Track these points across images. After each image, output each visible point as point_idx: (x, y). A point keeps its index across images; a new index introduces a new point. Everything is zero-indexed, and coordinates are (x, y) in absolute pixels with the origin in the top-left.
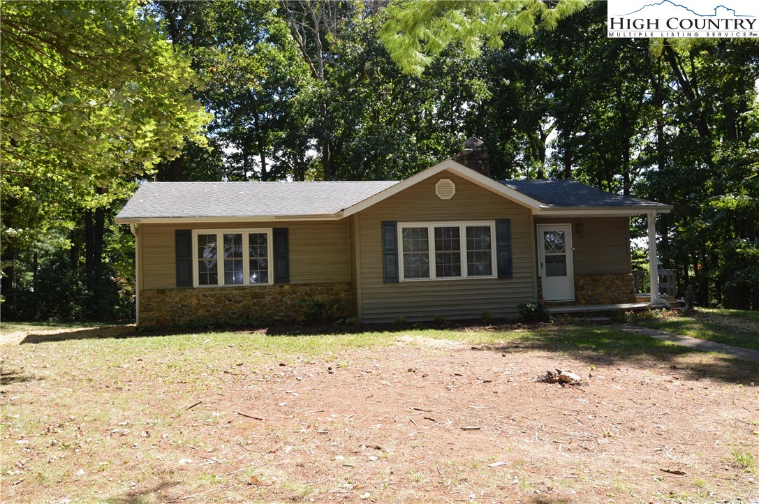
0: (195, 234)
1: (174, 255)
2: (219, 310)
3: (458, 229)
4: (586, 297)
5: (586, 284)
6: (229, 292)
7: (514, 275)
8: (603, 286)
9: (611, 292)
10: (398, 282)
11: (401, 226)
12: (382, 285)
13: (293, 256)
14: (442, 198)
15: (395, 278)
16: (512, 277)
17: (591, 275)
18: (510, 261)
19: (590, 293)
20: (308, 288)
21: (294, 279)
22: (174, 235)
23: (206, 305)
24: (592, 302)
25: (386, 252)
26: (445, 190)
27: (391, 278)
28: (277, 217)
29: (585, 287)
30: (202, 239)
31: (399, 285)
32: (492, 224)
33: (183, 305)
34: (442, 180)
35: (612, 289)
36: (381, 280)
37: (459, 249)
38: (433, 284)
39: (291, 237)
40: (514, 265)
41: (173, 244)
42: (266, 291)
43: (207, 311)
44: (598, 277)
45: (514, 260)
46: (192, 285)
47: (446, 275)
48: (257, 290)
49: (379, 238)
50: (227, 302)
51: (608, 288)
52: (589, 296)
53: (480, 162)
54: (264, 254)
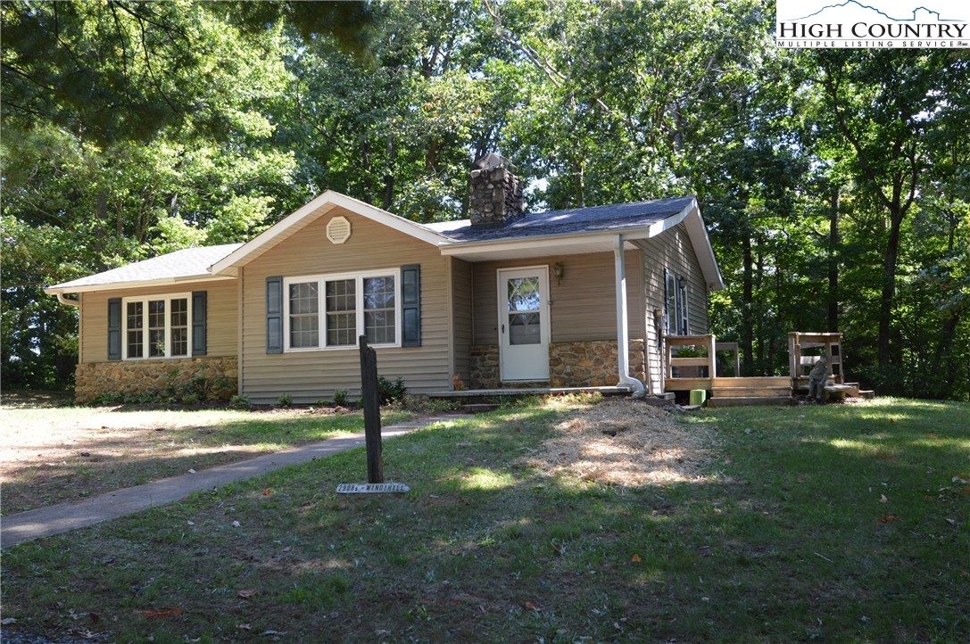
0: (126, 301)
1: (106, 325)
2: (137, 385)
3: (352, 282)
4: (563, 375)
5: (563, 356)
6: (146, 366)
7: (424, 343)
8: (590, 359)
9: (604, 368)
10: (282, 352)
11: (288, 281)
12: (266, 357)
13: (211, 324)
14: (334, 242)
15: (279, 349)
16: (421, 346)
17: (571, 343)
18: (418, 323)
19: (568, 369)
20: (218, 361)
21: (212, 351)
22: (107, 304)
23: (127, 380)
24: (573, 382)
25: (270, 316)
26: (338, 232)
27: (275, 348)
28: (177, 279)
29: (563, 359)
30: (130, 306)
31: (283, 357)
32: (396, 273)
33: (108, 380)
34: (334, 219)
35: (606, 364)
36: (264, 350)
37: (355, 309)
38: (322, 355)
39: (210, 302)
40: (424, 329)
41: (106, 314)
42: (180, 364)
43: (129, 387)
44: (582, 345)
45: (424, 322)
46: (120, 358)
47: (340, 344)
48: (172, 364)
49: (264, 299)
50: (145, 377)
51: (599, 362)
52: (568, 374)
53: (491, 186)
54: (184, 322)
